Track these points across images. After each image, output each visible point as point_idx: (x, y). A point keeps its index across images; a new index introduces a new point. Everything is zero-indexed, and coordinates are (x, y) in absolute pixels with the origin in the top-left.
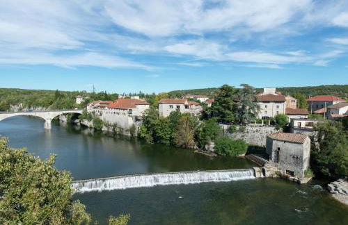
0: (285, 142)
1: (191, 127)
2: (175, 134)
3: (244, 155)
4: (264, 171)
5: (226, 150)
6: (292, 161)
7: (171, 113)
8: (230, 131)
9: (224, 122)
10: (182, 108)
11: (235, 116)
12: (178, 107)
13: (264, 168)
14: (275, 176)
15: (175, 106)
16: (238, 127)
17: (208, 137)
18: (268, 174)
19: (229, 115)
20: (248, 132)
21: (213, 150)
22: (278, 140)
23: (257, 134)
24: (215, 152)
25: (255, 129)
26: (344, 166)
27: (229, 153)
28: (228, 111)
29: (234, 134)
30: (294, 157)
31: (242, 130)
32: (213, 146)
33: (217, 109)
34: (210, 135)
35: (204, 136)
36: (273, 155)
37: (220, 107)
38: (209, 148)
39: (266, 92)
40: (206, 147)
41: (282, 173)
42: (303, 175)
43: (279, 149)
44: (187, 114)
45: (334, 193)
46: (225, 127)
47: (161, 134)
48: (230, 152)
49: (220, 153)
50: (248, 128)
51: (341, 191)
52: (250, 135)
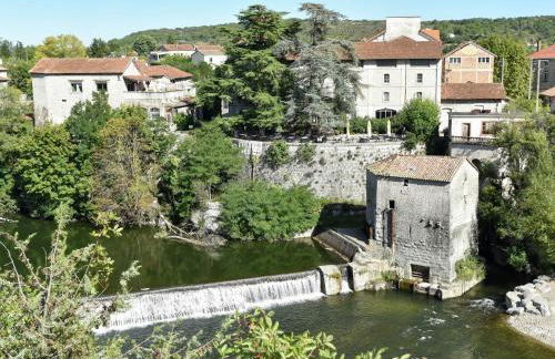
0: (407, 181)
1: (147, 157)
2: (90, 181)
3: (308, 234)
4: (350, 275)
5: (253, 222)
6: (424, 235)
7: (75, 110)
8: (271, 160)
9: (253, 132)
10: (116, 88)
11: (285, 111)
12: (102, 86)
13: (352, 265)
14: (382, 285)
15: (89, 84)
16: (293, 148)
17: (197, 185)
18: (361, 282)
19: (267, 106)
20: (322, 162)
21: (215, 227)
22: (389, 178)
23: (351, 167)
24: (223, 233)
25: (343, 150)
26: (545, 238)
27: (263, 232)
28: (264, 97)
29: (282, 171)
30: (428, 226)
31: (304, 157)
32: (216, 213)
33: (230, 90)
34: (204, 178)
35: (186, 184)
36: (379, 224)
37: (238, 82)
38: (202, 222)
39: (393, 31)
40: (195, 217)
41: (402, 275)
42: (453, 275)
43: (392, 203)
44: (130, 111)
45: (515, 313)
46: (257, 148)
47: (39, 183)
48: (266, 226)
49: (235, 235)
50: (324, 149)
51: (530, 306)
52: (328, 170)
